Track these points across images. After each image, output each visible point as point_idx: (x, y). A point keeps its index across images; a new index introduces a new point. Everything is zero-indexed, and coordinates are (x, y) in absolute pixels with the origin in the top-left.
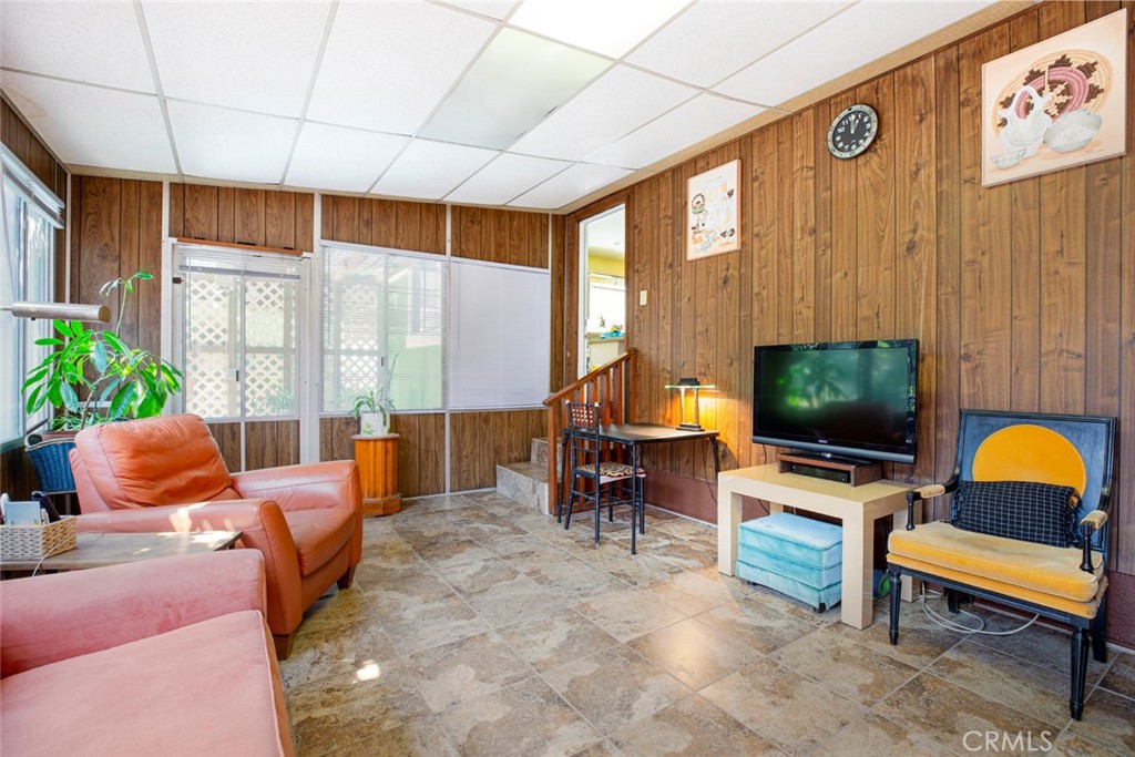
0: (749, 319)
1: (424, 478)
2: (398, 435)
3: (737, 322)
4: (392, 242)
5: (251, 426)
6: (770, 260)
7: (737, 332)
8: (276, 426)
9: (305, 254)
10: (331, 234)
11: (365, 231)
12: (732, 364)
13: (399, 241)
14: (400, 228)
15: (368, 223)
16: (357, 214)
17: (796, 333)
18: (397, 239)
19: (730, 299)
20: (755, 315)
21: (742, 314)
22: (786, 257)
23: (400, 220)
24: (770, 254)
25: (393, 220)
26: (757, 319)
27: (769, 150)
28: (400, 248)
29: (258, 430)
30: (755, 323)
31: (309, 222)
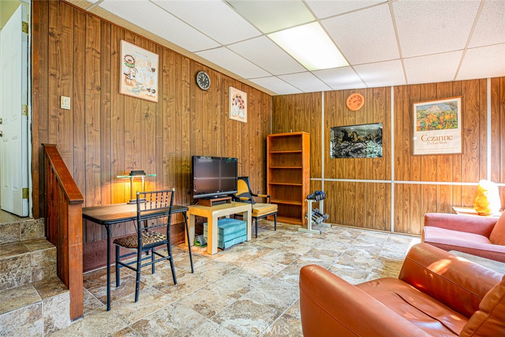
0: (161, 140)
3: (155, 140)
6: (172, 114)
7: (155, 146)
12: (151, 162)
17: (183, 150)
19: (150, 127)
20: (165, 138)
21: (157, 137)
22: (179, 116)
24: (172, 112)
26: (166, 141)
27: (171, 62)
30: (165, 142)
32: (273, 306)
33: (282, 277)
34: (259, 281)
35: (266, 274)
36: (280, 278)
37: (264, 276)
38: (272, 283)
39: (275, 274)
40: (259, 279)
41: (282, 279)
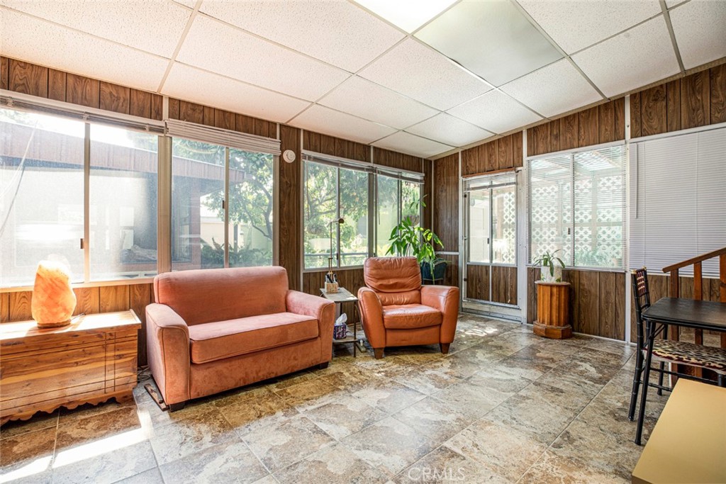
1: (603, 323)
2: (568, 283)
4: (576, 144)
5: (494, 268)
8: (505, 268)
9: (519, 169)
10: (533, 152)
11: (555, 143)
13: (581, 141)
14: (582, 131)
15: (557, 137)
16: (549, 132)
18: (579, 140)
23: (581, 126)
25: (576, 128)
28: (582, 146)
29: (497, 271)
31: (520, 149)
32: (472, 384)
33: (459, 419)
34: (497, 414)
35: (488, 428)
36: (462, 417)
37: (490, 424)
38: (475, 409)
39: (470, 427)
40: (497, 417)
41: (459, 415)
